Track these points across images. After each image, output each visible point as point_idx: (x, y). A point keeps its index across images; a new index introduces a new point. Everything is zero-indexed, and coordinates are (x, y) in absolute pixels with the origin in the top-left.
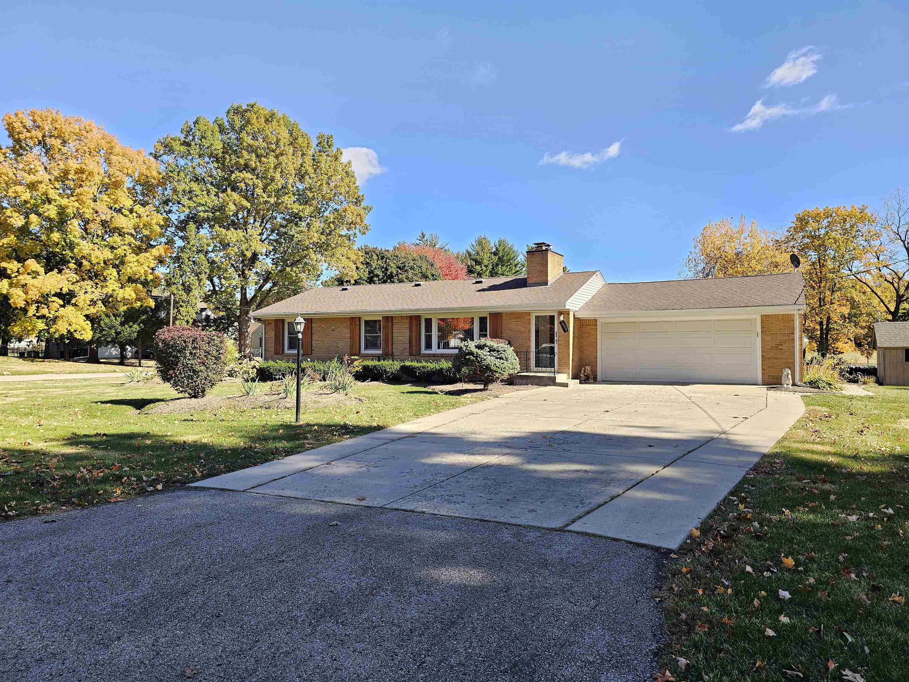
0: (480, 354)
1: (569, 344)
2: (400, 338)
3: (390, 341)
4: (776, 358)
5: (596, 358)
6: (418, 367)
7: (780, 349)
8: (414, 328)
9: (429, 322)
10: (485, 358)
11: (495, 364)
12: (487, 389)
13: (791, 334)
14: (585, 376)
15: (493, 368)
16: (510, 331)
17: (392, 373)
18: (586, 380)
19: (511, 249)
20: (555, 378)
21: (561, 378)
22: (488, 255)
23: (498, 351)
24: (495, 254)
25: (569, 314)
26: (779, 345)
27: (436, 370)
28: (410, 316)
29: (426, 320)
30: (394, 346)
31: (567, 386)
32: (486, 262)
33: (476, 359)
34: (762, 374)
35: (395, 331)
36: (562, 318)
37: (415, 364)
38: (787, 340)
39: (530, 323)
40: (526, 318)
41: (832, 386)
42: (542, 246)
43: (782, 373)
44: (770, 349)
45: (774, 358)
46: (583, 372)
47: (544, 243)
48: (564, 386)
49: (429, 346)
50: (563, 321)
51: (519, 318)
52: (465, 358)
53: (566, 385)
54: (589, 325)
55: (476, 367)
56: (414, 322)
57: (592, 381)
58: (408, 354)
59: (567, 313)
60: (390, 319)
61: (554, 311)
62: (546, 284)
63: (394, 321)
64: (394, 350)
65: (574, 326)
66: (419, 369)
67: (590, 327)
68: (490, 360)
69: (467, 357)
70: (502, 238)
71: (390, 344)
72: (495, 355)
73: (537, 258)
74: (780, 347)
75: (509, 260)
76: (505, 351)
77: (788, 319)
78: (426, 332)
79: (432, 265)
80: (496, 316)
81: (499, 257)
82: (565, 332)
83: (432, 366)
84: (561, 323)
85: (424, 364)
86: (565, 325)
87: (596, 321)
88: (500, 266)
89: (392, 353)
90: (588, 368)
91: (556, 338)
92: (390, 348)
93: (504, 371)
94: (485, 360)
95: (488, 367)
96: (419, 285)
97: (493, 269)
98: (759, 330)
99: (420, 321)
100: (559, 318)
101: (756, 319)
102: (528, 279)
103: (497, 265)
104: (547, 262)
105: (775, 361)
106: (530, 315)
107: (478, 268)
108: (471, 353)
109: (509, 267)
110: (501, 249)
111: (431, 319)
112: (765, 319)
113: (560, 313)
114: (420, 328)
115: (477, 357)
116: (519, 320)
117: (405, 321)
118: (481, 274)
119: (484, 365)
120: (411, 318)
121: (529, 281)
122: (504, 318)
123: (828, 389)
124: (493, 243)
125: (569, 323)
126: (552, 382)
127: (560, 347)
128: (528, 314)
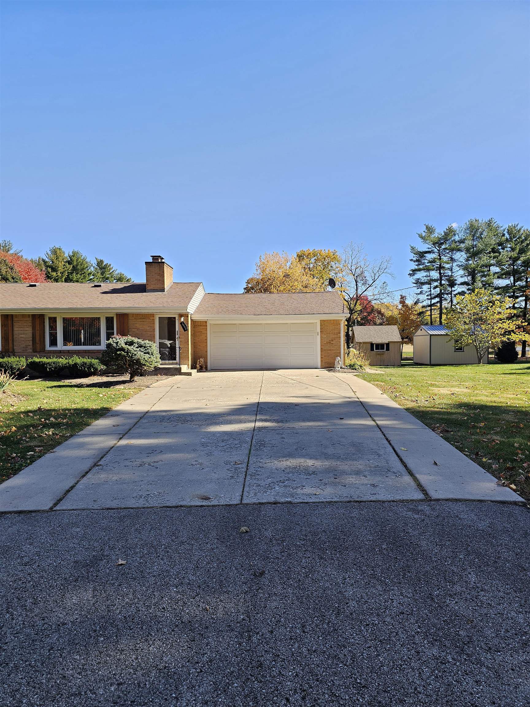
0: (131, 349)
1: (188, 341)
2: (22, 336)
3: (10, 338)
4: (330, 350)
5: (207, 352)
6: (49, 363)
7: (331, 344)
8: (38, 327)
9: (53, 321)
10: (135, 353)
11: (144, 359)
12: (133, 380)
13: (338, 333)
14: (200, 366)
15: (142, 361)
16: (135, 330)
17: (19, 369)
18: (201, 370)
19: (84, 260)
20: (180, 369)
21: (185, 368)
22: (63, 263)
23: (145, 347)
24: (69, 263)
25: (188, 316)
26: (331, 341)
27: (70, 365)
28: (32, 315)
29: (50, 318)
30: (15, 343)
31: (191, 375)
32: (61, 269)
33: (127, 354)
34: (321, 361)
35: (15, 329)
36: (182, 319)
37: (45, 360)
38: (336, 337)
39: (154, 323)
40: (151, 318)
41: (362, 368)
42: (158, 259)
43: (335, 360)
44: (326, 344)
45: (328, 350)
46: (198, 363)
47: (160, 257)
48: (188, 375)
49: (54, 342)
50: (183, 322)
51: (144, 318)
52: (116, 354)
53: (189, 374)
54: (200, 326)
55: (126, 361)
56: (37, 322)
57: (205, 370)
58: (31, 351)
59: (186, 315)
60: (9, 318)
61: (175, 313)
62: (163, 290)
63: (15, 319)
64: (15, 347)
65: (191, 326)
66: (50, 365)
67: (201, 327)
68: (140, 354)
69: (118, 353)
70: (76, 250)
71: (10, 342)
72: (142, 350)
73: (155, 268)
74: (332, 342)
75: (83, 269)
76: (150, 347)
77: (337, 323)
78: (50, 330)
79: (12, 269)
80: (123, 317)
81: (73, 267)
82: (185, 331)
83: (62, 361)
84: (181, 323)
85: (55, 360)
86: (185, 325)
87: (206, 322)
88: (74, 274)
89: (13, 350)
90: (202, 360)
91: (177, 336)
92: (11, 345)
93: (151, 365)
94: (135, 355)
95: (138, 361)
96: (35, 286)
97: (68, 276)
98: (319, 330)
99: (44, 319)
100: (180, 319)
101: (317, 322)
102: (147, 286)
103: (72, 273)
104: (164, 272)
105: (329, 352)
106: (154, 317)
107: (54, 274)
108: (122, 349)
109: (83, 275)
110: (75, 259)
111: (56, 318)
112: (323, 322)
113: (181, 316)
114: (44, 326)
115: (127, 352)
116: (144, 320)
117: (28, 319)
118: (58, 279)
119: (134, 359)
120: (34, 316)
121: (148, 288)
122: (130, 318)
123: (361, 370)
124: (67, 253)
125: (188, 324)
126: (178, 372)
127: (181, 343)
128: (153, 315)
